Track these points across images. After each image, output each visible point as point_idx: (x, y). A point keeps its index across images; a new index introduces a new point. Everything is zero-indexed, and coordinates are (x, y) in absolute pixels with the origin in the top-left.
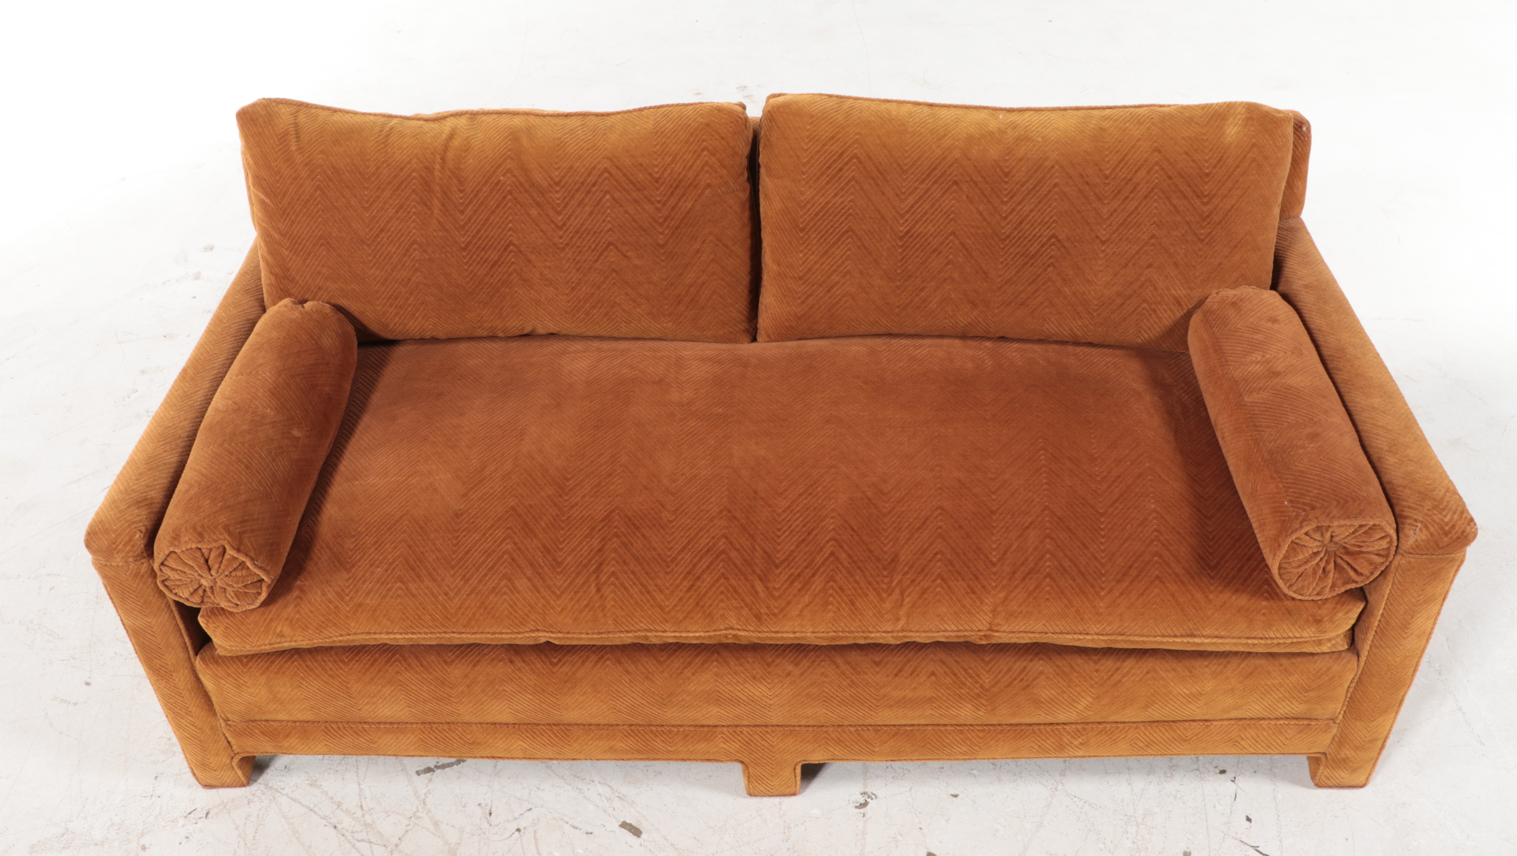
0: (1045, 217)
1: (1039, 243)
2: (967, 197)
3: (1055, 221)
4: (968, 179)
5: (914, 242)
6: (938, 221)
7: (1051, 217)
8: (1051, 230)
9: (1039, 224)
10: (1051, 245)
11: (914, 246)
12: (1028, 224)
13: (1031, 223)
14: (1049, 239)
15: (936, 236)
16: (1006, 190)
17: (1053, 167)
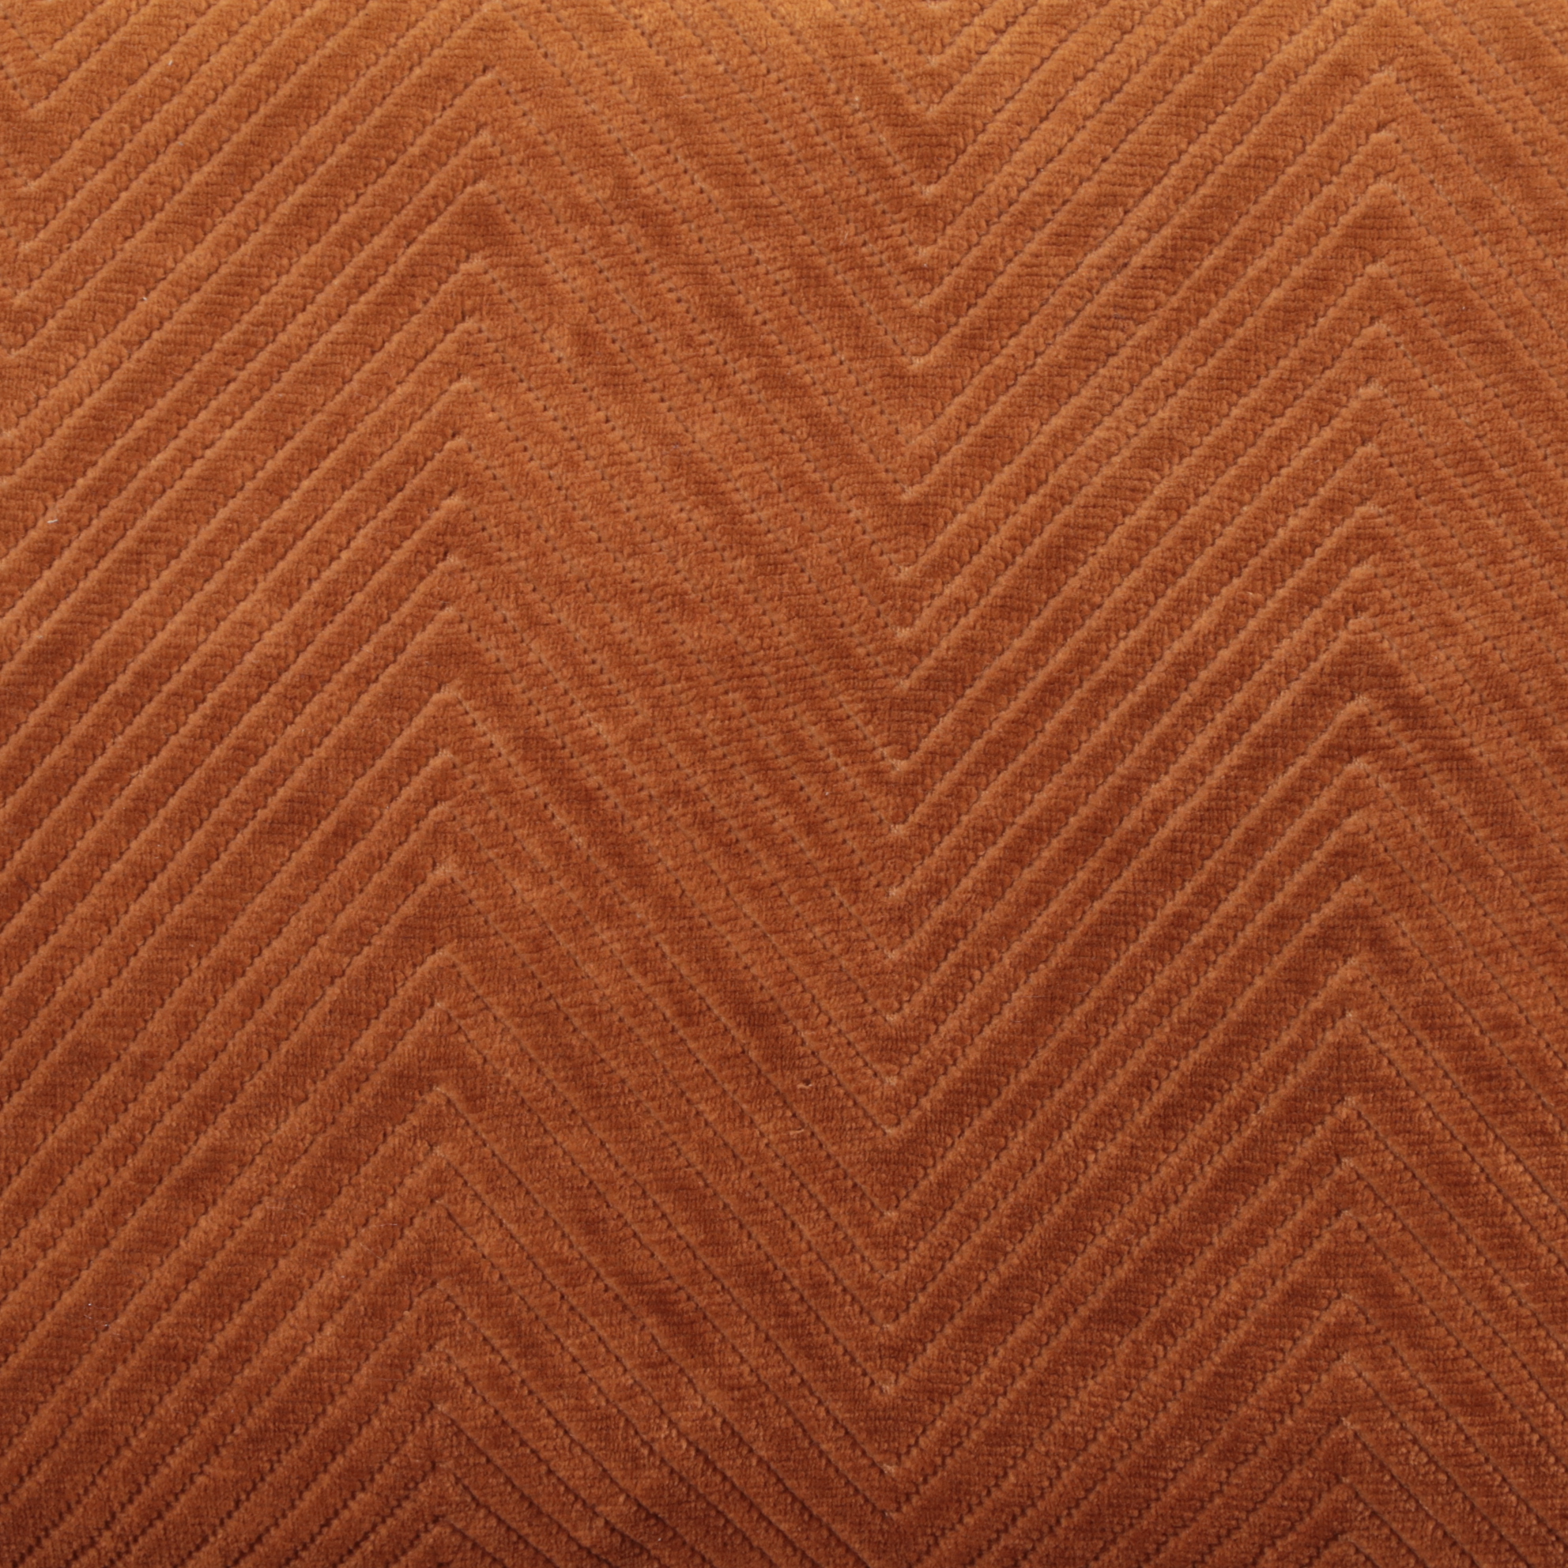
0: (1280, 506)
1: (1235, 729)
2: (585, 340)
3: (1370, 540)
4: (593, 191)
5: (116, 747)
6: (323, 552)
7: (1335, 507)
8: (1336, 620)
9: (1230, 563)
10: (1340, 751)
11: (117, 774)
12: (1122, 564)
13: (1154, 556)
14: (1320, 697)
15: (312, 683)
16: (925, 275)
17: (1345, 72)
